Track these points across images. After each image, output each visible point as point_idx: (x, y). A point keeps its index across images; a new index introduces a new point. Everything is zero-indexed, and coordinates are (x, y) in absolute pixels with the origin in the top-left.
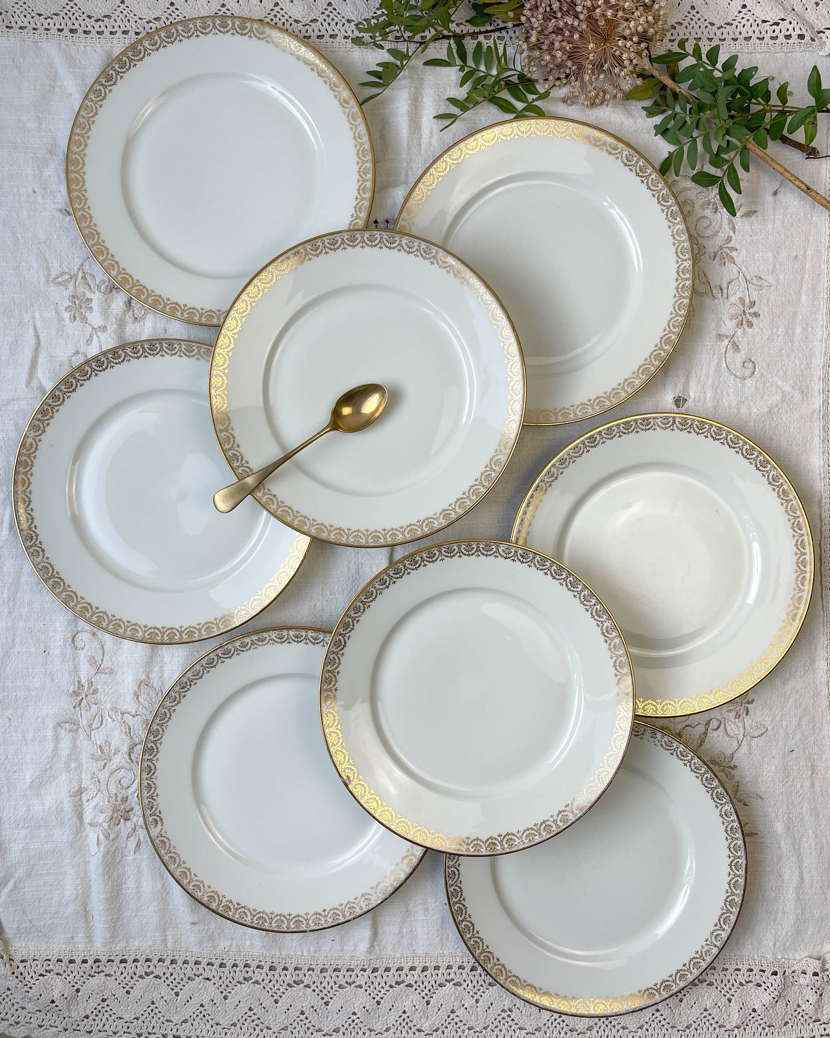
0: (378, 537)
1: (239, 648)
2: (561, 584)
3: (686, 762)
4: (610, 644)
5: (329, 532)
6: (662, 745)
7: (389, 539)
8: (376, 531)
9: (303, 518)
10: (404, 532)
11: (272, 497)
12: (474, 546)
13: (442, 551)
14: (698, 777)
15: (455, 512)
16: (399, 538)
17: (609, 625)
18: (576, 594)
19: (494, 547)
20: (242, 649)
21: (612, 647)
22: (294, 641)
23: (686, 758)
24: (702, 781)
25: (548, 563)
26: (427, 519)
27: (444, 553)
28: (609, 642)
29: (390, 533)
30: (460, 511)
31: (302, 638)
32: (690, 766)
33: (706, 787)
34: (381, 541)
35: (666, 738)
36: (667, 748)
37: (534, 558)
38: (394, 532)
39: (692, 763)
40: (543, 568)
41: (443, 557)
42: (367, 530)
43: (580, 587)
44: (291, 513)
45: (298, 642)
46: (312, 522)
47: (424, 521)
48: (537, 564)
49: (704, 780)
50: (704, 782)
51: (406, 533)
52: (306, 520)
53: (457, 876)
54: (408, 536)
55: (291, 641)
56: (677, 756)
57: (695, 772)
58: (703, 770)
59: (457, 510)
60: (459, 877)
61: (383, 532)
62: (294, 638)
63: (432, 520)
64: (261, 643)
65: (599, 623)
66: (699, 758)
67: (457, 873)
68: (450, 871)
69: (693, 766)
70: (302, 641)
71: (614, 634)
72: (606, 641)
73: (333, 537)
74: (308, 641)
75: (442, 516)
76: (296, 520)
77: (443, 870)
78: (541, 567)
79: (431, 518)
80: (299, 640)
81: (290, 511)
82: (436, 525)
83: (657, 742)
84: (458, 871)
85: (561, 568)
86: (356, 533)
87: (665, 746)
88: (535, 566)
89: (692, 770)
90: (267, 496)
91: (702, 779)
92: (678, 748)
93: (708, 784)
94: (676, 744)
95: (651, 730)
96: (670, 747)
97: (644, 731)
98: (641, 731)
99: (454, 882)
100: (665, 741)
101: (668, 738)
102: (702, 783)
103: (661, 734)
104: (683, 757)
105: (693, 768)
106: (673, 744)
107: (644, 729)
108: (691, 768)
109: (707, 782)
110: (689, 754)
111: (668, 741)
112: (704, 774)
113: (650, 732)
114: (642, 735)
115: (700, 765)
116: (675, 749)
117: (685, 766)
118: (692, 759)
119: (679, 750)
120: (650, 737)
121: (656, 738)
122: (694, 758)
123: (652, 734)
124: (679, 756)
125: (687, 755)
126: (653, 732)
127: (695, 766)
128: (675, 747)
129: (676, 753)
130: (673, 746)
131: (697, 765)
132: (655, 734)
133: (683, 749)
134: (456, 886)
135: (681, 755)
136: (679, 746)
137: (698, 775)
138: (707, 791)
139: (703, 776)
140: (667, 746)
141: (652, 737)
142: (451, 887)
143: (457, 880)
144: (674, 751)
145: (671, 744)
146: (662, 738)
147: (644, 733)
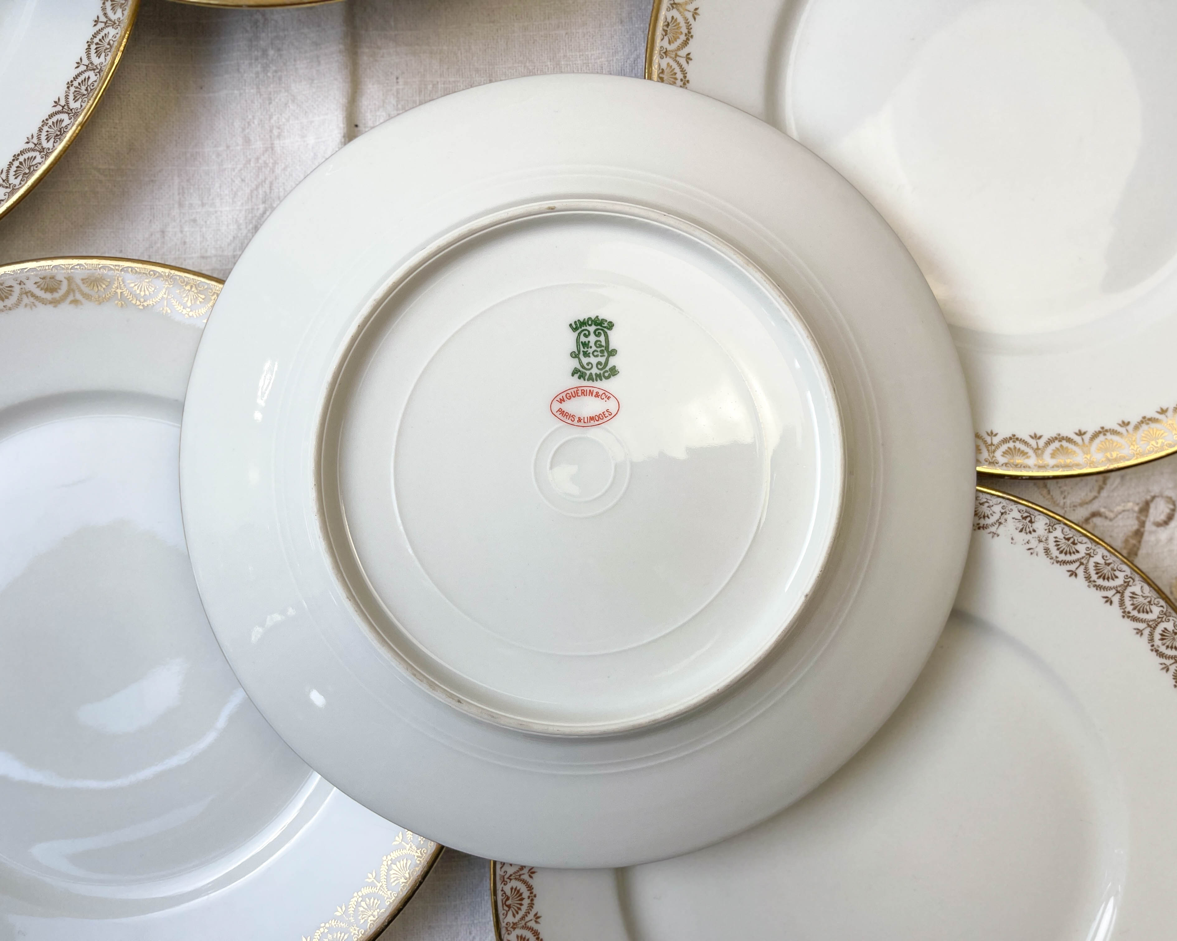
3: (1109, 594)
6: (1047, 551)
14: (1140, 632)
23: (1111, 583)
24: (1151, 640)
32: (1122, 603)
33: (1161, 655)
35: (1058, 533)
36: (1062, 557)
39: (1127, 594)
49: (1157, 637)
50: (1157, 642)
53: (526, 902)
56: (1088, 578)
57: (1135, 619)
58: (1156, 611)
60: (531, 906)
66: (1147, 580)
67: (526, 894)
68: (507, 889)
69: (1128, 602)
77: (488, 884)
83: (1034, 543)
84: (530, 888)
87: (1055, 552)
89: (1126, 614)
91: (1151, 634)
92: (1090, 556)
93: (1167, 647)
94: (1085, 546)
95: (1019, 512)
96: (1070, 553)
97: (1002, 514)
98: (994, 514)
99: (518, 917)
100: (1057, 540)
101: (1064, 530)
102: (1153, 646)
103: (1048, 522)
104: (1104, 579)
105: (1129, 608)
106: (1079, 547)
107: (1003, 507)
108: (1124, 607)
109: (1164, 641)
110: (1120, 571)
111: (1064, 538)
112: (1159, 623)
113: (1018, 516)
114: (997, 526)
115: (1149, 599)
116: (1083, 558)
117: (1109, 603)
118: (1127, 584)
119: (1092, 560)
120: (1019, 529)
121: (1034, 531)
122: (1132, 581)
123: (1024, 520)
124: (1094, 577)
125: (1114, 575)
126: (1026, 517)
127: (1135, 602)
128: (1082, 553)
129: (1086, 570)
130: (1078, 552)
131: (1141, 599)
132: (1033, 520)
133: (1103, 557)
134: (525, 927)
135: (1100, 574)
136: (1094, 550)
137: (1141, 626)
138: (1164, 666)
139: (1154, 628)
140: (1061, 552)
141: (1026, 530)
142: (512, 930)
143: (527, 913)
144: (1082, 564)
145: (1072, 545)
146: (1050, 532)
147: (1002, 521)
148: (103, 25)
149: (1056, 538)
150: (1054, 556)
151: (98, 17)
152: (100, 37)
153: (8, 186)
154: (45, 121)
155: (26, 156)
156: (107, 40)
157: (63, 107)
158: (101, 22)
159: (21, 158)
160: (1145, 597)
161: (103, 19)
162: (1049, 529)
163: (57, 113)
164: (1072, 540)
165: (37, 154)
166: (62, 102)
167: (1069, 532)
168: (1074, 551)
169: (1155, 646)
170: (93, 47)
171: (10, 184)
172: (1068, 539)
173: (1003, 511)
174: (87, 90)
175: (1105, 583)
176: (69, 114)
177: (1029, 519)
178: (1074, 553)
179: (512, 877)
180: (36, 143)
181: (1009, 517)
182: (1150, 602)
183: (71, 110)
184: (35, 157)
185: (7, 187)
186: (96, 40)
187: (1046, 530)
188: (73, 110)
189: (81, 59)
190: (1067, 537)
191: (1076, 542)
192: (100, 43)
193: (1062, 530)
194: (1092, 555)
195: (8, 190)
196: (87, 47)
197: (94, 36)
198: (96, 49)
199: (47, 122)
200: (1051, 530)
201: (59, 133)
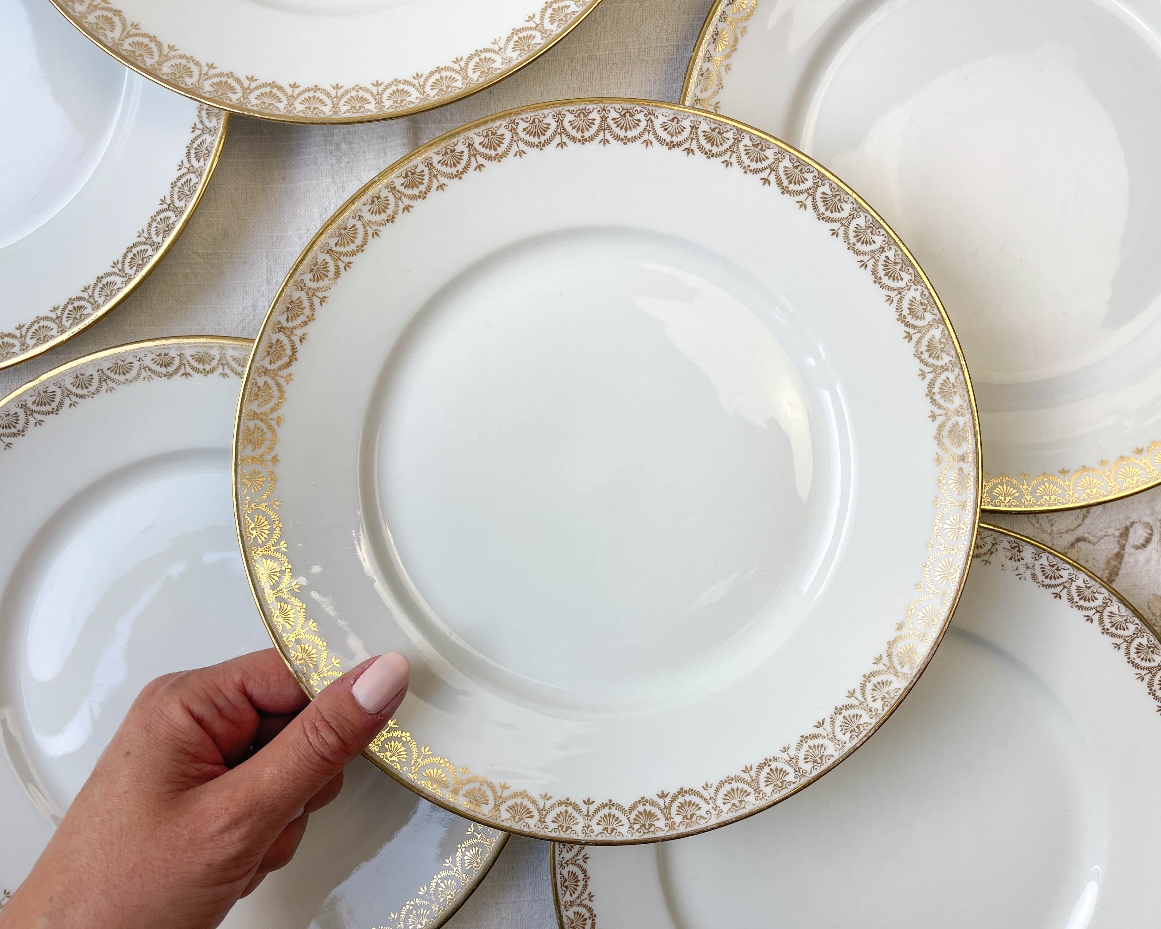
0: (363, 99)
1: (73, 389)
2: (803, 205)
3: (1090, 613)
4: (918, 342)
5: (246, 91)
6: (1034, 576)
7: (388, 104)
8: (358, 88)
9: (184, 62)
10: (423, 86)
11: (110, 15)
12: (595, 115)
13: (520, 130)
14: (1117, 646)
15: (543, 32)
16: (412, 99)
17: (917, 295)
18: (836, 226)
19: (641, 116)
20: (79, 391)
21: (923, 348)
22: (197, 370)
23: (1092, 604)
24: (1128, 653)
25: (769, 153)
26: (477, 54)
27: (523, 135)
28: (915, 337)
29: (390, 91)
30: (555, 29)
31: (214, 363)
32: (1101, 621)
33: (1137, 666)
34: (367, 106)
35: (1044, 561)
36: (1047, 581)
37: (737, 141)
38: (401, 87)
39: (1106, 613)
40: (759, 165)
41: (522, 146)
42: (337, 87)
43: (847, 208)
44: (155, 49)
45: (207, 373)
46: (205, 69)
47: (470, 58)
48: (744, 158)
49: (1133, 650)
50: (1133, 655)
51: (428, 88)
52: (191, 65)
53: (581, 883)
54: (432, 93)
55: (189, 370)
56: (1071, 600)
57: (1113, 635)
58: (1132, 628)
59: (547, 25)
60: (585, 886)
61: (374, 90)
62: (195, 364)
63: (488, 55)
64: (122, 378)
65: (893, 294)
66: (1122, 600)
67: (581, 876)
68: (565, 872)
69: (1107, 621)
70: (213, 370)
71: (929, 317)
72: (909, 337)
73: (254, 102)
74: (227, 370)
75: (512, 44)
76: (168, 64)
78: (754, 166)
79: (486, 50)
80: (208, 367)
81: (152, 45)
82: (497, 65)
83: (1022, 570)
84: (584, 871)
85: (799, 165)
86: (311, 94)
87: (1042, 578)
88: (740, 162)
89: (1105, 631)
90: (99, 13)
91: (1128, 648)
92: (1073, 581)
93: (1142, 659)
94: (1068, 572)
95: (1009, 542)
96: (1055, 578)
97: (993, 544)
98: (986, 545)
99: (575, 896)
100: (1043, 566)
101: (1049, 558)
102: (1129, 658)
103: (1034, 551)
104: (1085, 600)
105: (1108, 625)
106: (1062, 573)
107: (994, 539)
108: (1103, 625)
109: (1140, 654)
110: (1099, 593)
111: (1049, 565)
112: (1134, 639)
113: (1008, 546)
114: (989, 555)
115: (1125, 618)
116: (1066, 582)
117: (1089, 621)
118: (1105, 605)
119: (1074, 585)
120: (1009, 558)
121: (1022, 559)
122: (1110, 602)
123: (1013, 550)
124: (1076, 599)
125: (1094, 597)
126: (1015, 547)
127: (1113, 621)
128: (1065, 578)
129: (1069, 593)
130: (1061, 577)
131: (1118, 618)
132: (1021, 550)
133: (1084, 581)
134: (581, 905)
135: (1081, 596)
136: (1076, 575)
137: (1119, 641)
138: (1139, 676)
139: (1130, 643)
140: (1047, 577)
141: (1015, 558)
142: (570, 907)
143: (583, 892)
144: (1065, 587)
145: (1056, 571)
146: (1036, 560)
147: (993, 550)
148: (200, 132)
149: (1041, 565)
150: (1040, 580)
151: (195, 124)
152: (198, 142)
153: (124, 275)
154: (154, 217)
155: (139, 248)
156: (205, 146)
157: (169, 205)
158: (198, 129)
159: (135, 251)
160: (1122, 616)
161: (199, 126)
162: (1036, 557)
163: (164, 210)
164: (1056, 567)
165: (148, 247)
166: (168, 201)
167: (1053, 560)
168: (1058, 576)
169: (1132, 659)
170: (193, 151)
171: (126, 274)
172: (1053, 566)
173: (994, 542)
174: (189, 191)
175: (1086, 604)
176: (175, 212)
177: (1017, 549)
178: (1058, 578)
179: (568, 863)
180: (147, 237)
181: (999, 547)
182: (1126, 620)
183: (177, 208)
184: (147, 250)
185: (123, 277)
186: (195, 145)
187: (1033, 558)
188: (178, 209)
189: (182, 162)
190: (1051, 564)
191: (1060, 568)
192: (198, 148)
193: (1047, 558)
194: (1074, 579)
195: (125, 279)
196: (187, 151)
197: (193, 142)
198: (195, 153)
199: (155, 218)
200: (1037, 558)
201: (167, 229)
